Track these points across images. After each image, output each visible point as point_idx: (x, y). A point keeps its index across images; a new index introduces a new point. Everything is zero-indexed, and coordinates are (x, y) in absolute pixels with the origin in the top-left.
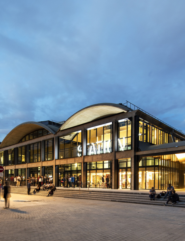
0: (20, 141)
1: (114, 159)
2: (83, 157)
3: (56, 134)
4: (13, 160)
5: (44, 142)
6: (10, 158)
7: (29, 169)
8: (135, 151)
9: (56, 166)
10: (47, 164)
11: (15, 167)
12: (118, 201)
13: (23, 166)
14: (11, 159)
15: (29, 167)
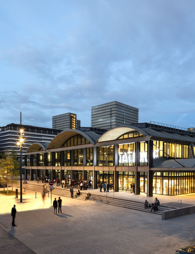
0: (63, 146)
1: (136, 171)
2: (115, 166)
3: (95, 144)
4: (60, 158)
5: (86, 149)
6: (56, 157)
7: (73, 171)
8: (149, 167)
9: (95, 171)
10: (88, 169)
11: (61, 168)
12: (128, 208)
13: (68, 168)
14: (58, 158)
15: (73, 169)
